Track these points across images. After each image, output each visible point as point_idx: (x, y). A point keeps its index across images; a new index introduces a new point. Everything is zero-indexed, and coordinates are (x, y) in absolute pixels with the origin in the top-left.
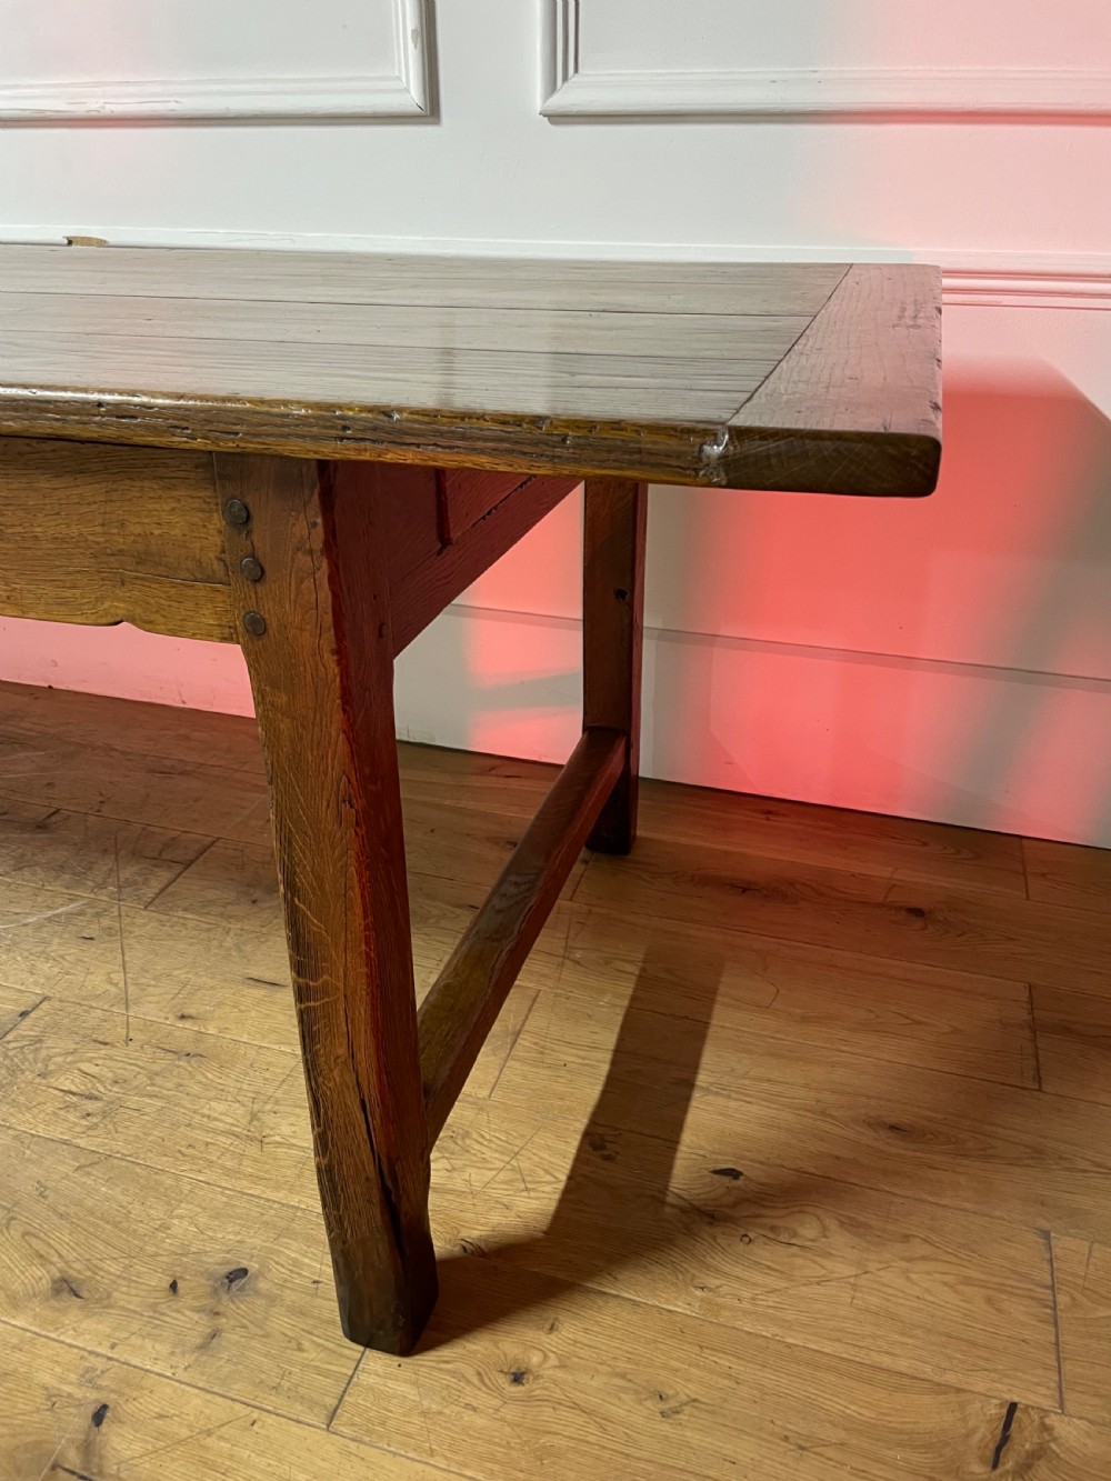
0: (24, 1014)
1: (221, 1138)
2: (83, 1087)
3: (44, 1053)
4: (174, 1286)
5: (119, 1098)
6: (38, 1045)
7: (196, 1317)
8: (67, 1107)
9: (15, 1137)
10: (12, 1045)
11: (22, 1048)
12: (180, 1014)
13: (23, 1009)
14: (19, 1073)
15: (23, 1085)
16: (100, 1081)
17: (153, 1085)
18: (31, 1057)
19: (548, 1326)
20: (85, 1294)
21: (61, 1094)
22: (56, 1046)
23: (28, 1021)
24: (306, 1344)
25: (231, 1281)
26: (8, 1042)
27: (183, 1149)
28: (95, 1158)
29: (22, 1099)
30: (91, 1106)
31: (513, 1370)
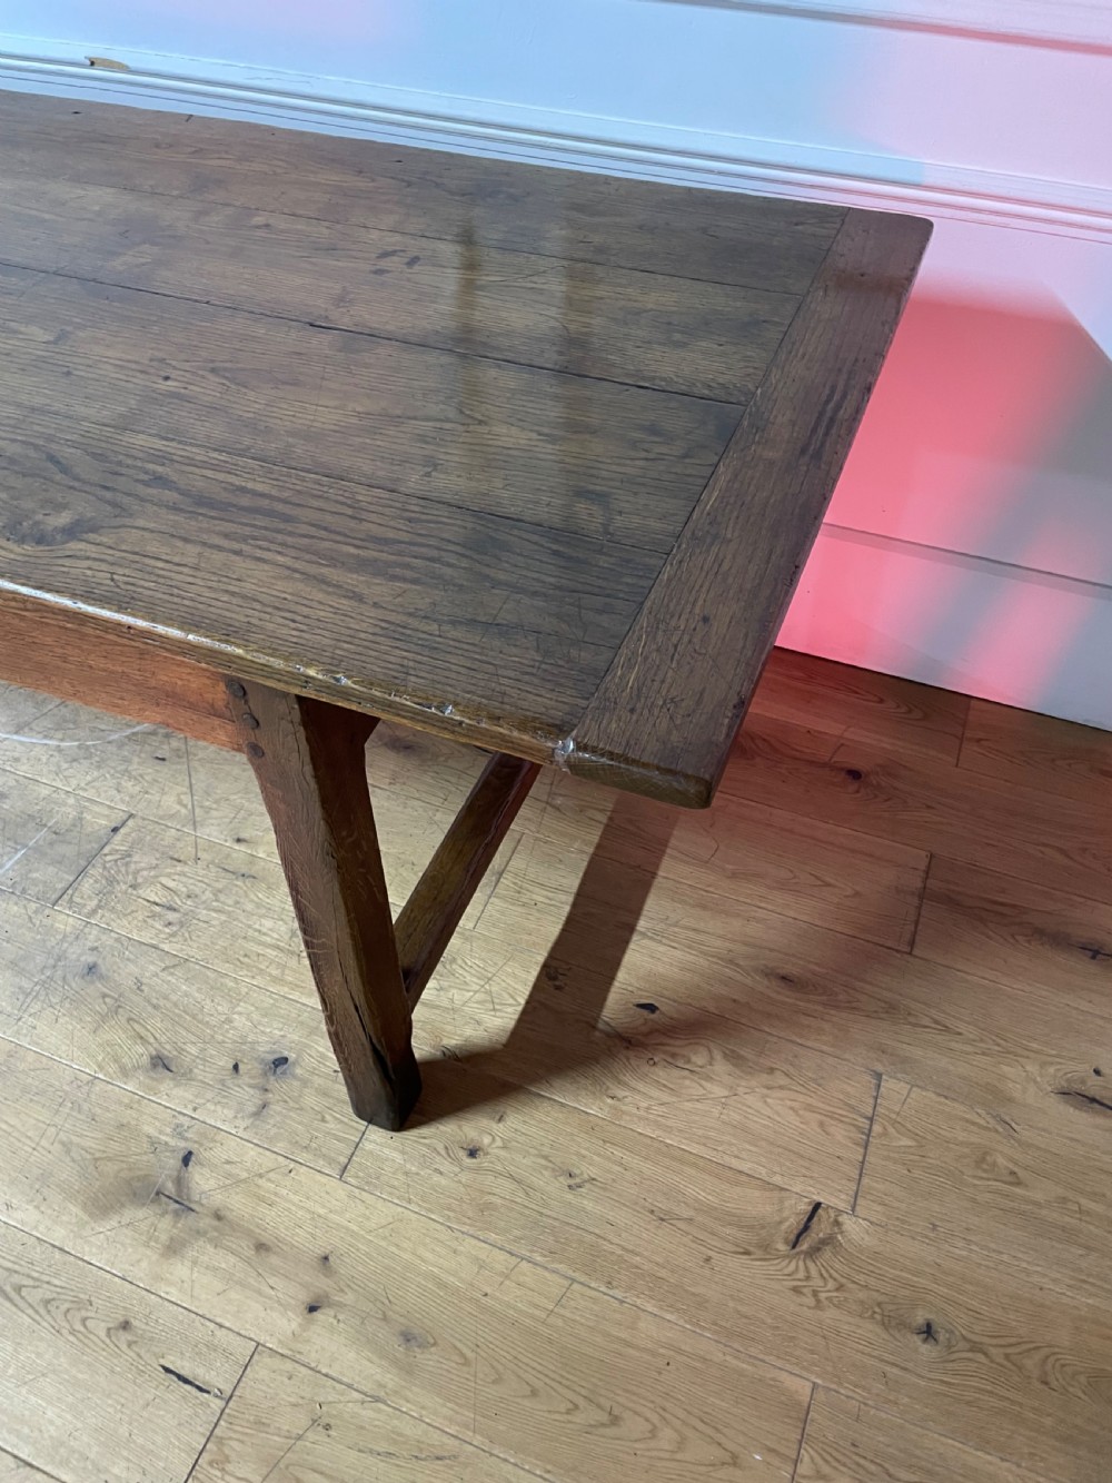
0: (115, 830)
1: (268, 950)
2: (164, 900)
3: (133, 866)
4: (236, 1067)
5: (192, 911)
6: (128, 859)
7: (251, 1091)
8: (154, 916)
9: (117, 940)
10: (108, 858)
11: (116, 861)
12: (236, 837)
13: (114, 825)
14: (115, 883)
15: (119, 895)
16: (178, 896)
17: (217, 900)
18: (123, 869)
19: (498, 1117)
20: (173, 1069)
21: (148, 904)
22: (141, 860)
23: (118, 837)
24: (328, 1117)
25: (276, 1066)
26: (106, 855)
27: (241, 959)
28: (176, 961)
29: (119, 907)
30: (172, 916)
31: (471, 1147)
